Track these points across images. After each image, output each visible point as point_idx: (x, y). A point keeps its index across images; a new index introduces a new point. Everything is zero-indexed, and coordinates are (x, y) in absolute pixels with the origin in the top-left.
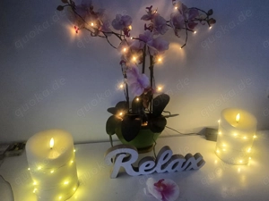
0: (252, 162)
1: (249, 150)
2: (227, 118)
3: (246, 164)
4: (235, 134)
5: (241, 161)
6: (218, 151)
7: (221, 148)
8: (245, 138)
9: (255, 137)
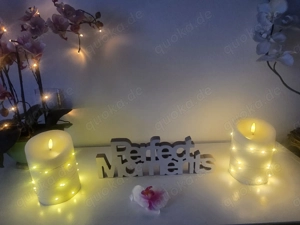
0: (272, 180)
1: (268, 166)
2: (241, 129)
3: (265, 183)
4: (252, 149)
5: (259, 180)
6: (233, 170)
7: (235, 166)
8: (263, 152)
9: (274, 150)
